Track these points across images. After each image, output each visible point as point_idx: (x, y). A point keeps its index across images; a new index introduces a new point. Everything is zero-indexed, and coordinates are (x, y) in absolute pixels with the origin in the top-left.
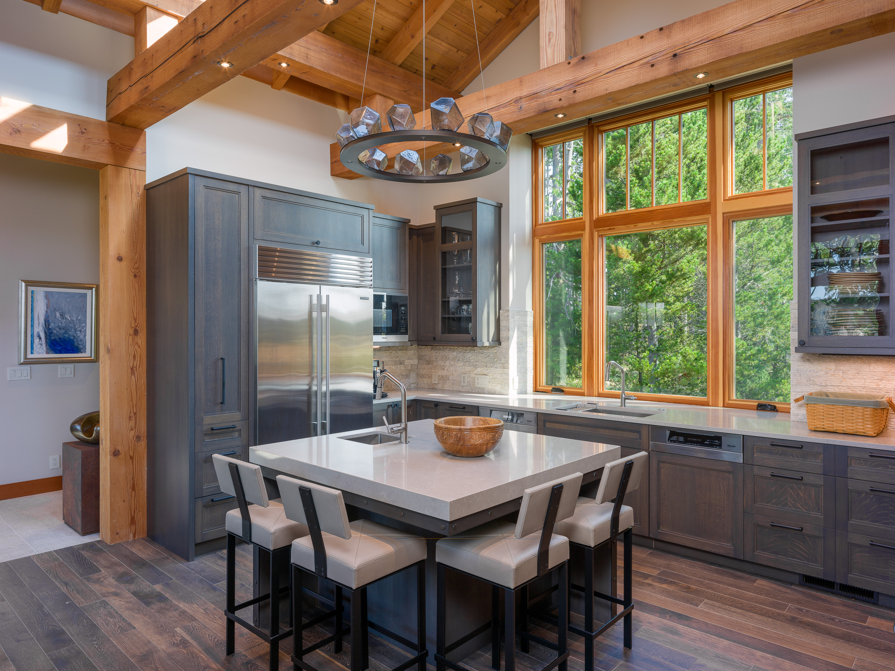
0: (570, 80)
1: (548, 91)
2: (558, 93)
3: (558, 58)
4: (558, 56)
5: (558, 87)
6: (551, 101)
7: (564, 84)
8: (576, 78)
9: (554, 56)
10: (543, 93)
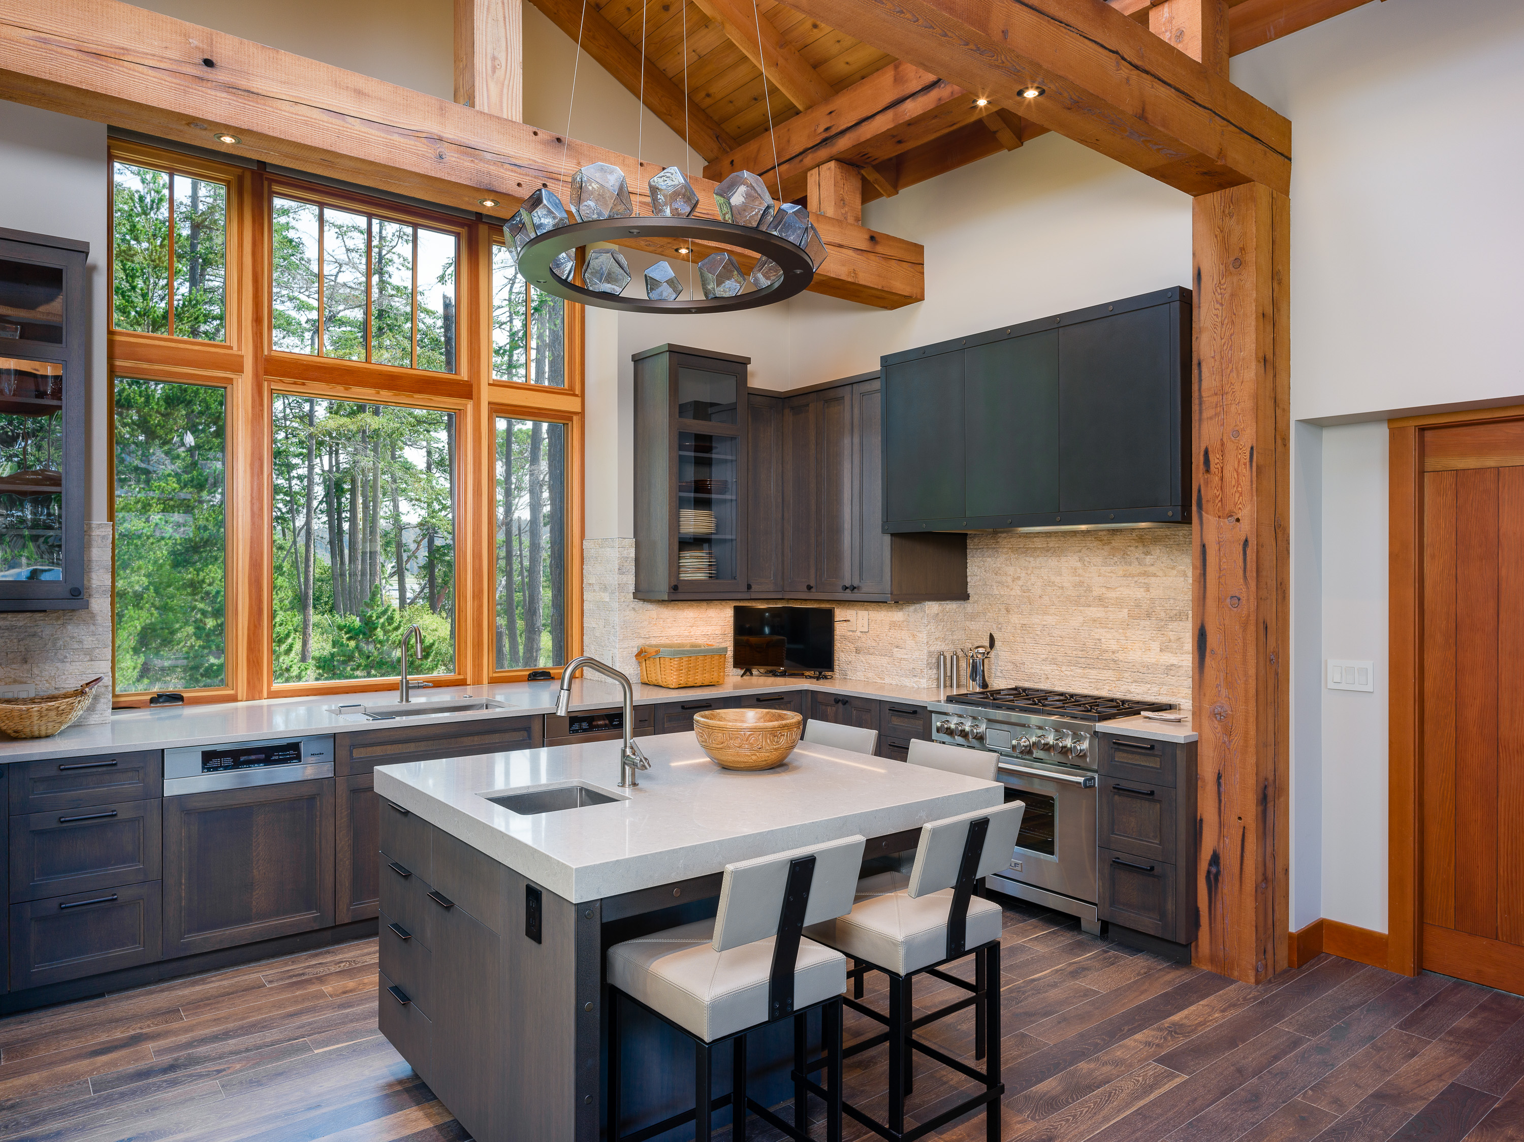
0: (538, 162)
1: (497, 158)
2: (515, 172)
3: (509, 109)
4: (509, 106)
5: (517, 162)
6: (503, 178)
7: (526, 163)
8: (548, 165)
9: (501, 102)
10: (488, 156)
